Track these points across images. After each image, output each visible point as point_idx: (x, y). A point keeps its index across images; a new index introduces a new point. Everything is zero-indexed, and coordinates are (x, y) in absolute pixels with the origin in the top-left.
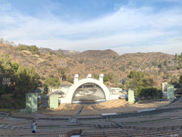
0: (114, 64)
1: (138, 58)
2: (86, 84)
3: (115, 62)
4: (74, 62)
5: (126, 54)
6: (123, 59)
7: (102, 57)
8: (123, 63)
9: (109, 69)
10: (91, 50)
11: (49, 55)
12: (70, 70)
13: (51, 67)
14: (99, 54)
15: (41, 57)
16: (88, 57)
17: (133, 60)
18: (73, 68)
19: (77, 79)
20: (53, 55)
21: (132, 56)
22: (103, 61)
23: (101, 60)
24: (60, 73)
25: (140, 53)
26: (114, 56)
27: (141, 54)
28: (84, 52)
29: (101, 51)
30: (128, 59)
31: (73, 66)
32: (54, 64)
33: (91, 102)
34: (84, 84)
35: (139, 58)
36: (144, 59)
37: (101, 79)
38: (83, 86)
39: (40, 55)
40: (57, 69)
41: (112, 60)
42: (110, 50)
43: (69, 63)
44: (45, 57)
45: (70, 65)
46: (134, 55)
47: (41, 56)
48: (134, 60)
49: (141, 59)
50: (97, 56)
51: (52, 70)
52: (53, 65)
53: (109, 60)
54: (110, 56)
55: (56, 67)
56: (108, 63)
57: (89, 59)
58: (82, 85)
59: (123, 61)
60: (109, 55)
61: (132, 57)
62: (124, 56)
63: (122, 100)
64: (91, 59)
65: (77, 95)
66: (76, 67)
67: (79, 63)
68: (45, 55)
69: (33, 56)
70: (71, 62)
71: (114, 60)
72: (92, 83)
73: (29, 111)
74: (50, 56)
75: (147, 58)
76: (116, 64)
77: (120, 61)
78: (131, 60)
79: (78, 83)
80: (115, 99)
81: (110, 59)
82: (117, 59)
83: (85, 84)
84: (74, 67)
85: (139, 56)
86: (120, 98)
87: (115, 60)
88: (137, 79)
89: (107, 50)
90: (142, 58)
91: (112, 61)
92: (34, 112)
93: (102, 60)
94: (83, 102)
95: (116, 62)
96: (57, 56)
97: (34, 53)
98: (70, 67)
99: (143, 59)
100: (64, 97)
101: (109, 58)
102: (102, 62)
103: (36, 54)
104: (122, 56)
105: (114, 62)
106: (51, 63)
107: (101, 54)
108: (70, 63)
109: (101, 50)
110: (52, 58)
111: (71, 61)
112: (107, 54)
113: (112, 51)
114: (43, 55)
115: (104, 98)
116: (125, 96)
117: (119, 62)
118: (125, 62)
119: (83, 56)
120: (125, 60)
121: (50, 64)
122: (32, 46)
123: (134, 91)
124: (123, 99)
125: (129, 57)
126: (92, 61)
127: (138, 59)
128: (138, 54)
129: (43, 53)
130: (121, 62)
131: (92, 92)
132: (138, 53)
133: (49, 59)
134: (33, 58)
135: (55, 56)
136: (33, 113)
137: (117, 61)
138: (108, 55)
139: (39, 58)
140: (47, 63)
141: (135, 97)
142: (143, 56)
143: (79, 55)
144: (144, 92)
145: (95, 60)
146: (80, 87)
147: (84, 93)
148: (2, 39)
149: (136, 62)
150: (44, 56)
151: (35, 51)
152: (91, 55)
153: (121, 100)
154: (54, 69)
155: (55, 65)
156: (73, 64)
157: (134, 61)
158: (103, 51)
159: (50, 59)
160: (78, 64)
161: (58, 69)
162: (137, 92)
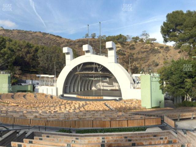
11: (133, 43)
19: (71, 55)
31: (156, 53)
39: (125, 44)
110: (135, 46)
133: (131, 48)
148: (95, 34)
150: (129, 45)
156: (158, 50)
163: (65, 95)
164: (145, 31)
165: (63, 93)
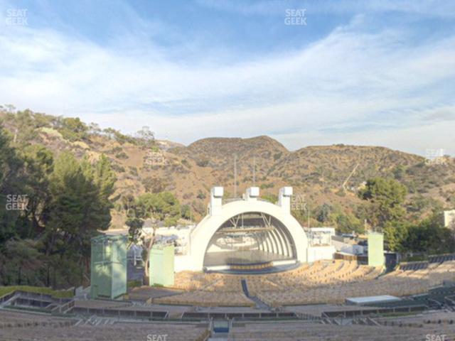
0: (279, 172)
1: (338, 158)
2: (243, 217)
3: (281, 168)
4: (184, 162)
5: (309, 147)
6: (303, 162)
7: (247, 155)
8: (302, 170)
9: (278, 181)
10: (216, 138)
11: (116, 144)
12: (175, 184)
13: (122, 173)
14: (237, 149)
15: (93, 148)
16: (209, 155)
17: (325, 162)
18: (184, 178)
19: (220, 200)
20: (127, 144)
21: (325, 153)
22: (250, 166)
23: (243, 162)
24: (151, 190)
25: (342, 146)
26: (277, 153)
27: (345, 148)
28: (199, 143)
29: (242, 140)
30: (314, 160)
31: (182, 172)
32: (130, 167)
33: (260, 267)
34: (237, 216)
35: (342, 158)
36: (354, 161)
37: (285, 203)
38: (236, 220)
39: (92, 143)
40: (139, 180)
41: (271, 162)
42: (265, 136)
43: (171, 164)
44: (105, 149)
45: (173, 169)
46: (330, 150)
47: (92, 145)
48: (330, 163)
49: (347, 161)
50: (232, 152)
51: (126, 184)
52: (128, 170)
53: (266, 163)
54: (267, 153)
55: (137, 175)
56: (261, 170)
57: (213, 159)
58: (231, 219)
59: (301, 165)
60: (266, 151)
61: (324, 156)
62: (303, 152)
63: (346, 262)
64: (218, 161)
65: (214, 249)
66: (192, 175)
67: (198, 167)
68: (106, 143)
69: (72, 144)
70: (177, 162)
71: (277, 162)
72: (259, 214)
73: (100, 293)
74: (120, 146)
75: (361, 158)
76: (283, 172)
77: (293, 165)
78: (322, 163)
79: (220, 212)
80: (325, 260)
81: (267, 161)
82: (285, 159)
83: (241, 215)
84: (187, 176)
85: (341, 153)
86: (337, 256)
87: (281, 161)
88: (391, 201)
89: (257, 138)
90: (349, 158)
91: (272, 165)
92: (118, 297)
93: (247, 162)
94: (235, 267)
95: (283, 170)
96: (137, 148)
97: (76, 137)
98: (174, 175)
99: (351, 160)
100: (181, 254)
101: (265, 158)
102: (248, 168)
103: (80, 141)
104: (299, 153)
105: (277, 167)
106: (123, 163)
107: (243, 147)
108: (175, 166)
109: (243, 138)
110: (124, 151)
111: (176, 159)
112: (260, 147)
113: (272, 140)
114: (99, 144)
115: (291, 255)
116: (351, 251)
117: (291, 168)
118: (306, 167)
119: (196, 153)
120: (306, 163)
121: (120, 166)
122: (68, 119)
123: (385, 234)
124: (350, 259)
125: (316, 156)
126: (221, 164)
127: (338, 160)
128: (338, 149)
129: (98, 139)
130: (298, 168)
131: (253, 239)
132: (338, 145)
133: (115, 154)
134: (74, 150)
135: (133, 148)
136: (116, 298)
137: (286, 164)
138: (260, 150)
139: (89, 150)
140: (112, 164)
141: (386, 252)
142: (352, 152)
143: (186, 151)
144: (414, 236)
145: (228, 163)
146: (228, 224)
147: (232, 243)
149: (334, 168)
150: (103, 145)
151: (76, 131)
152: (217, 150)
153: (342, 260)
154: (132, 179)
155: (135, 169)
156: (181, 168)
157: (330, 166)
158: (247, 140)
159: (119, 154)
160: (195, 168)
161: (144, 180)
162: (393, 237)
163: (209, 269)
164: (146, 127)
165: (204, 265)
